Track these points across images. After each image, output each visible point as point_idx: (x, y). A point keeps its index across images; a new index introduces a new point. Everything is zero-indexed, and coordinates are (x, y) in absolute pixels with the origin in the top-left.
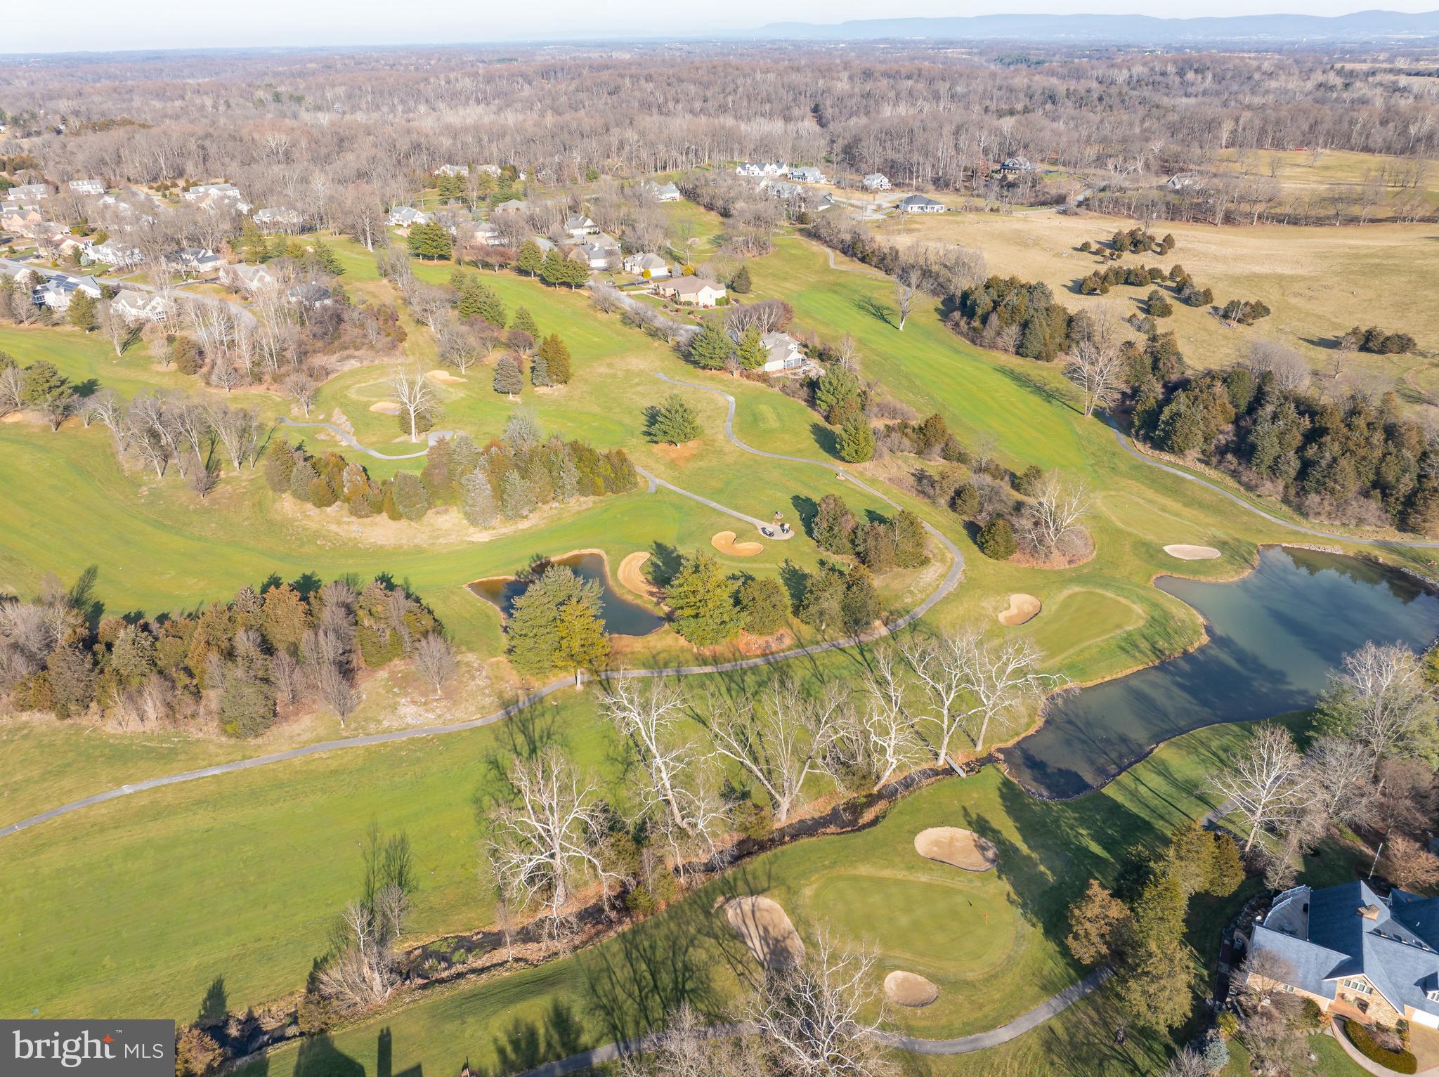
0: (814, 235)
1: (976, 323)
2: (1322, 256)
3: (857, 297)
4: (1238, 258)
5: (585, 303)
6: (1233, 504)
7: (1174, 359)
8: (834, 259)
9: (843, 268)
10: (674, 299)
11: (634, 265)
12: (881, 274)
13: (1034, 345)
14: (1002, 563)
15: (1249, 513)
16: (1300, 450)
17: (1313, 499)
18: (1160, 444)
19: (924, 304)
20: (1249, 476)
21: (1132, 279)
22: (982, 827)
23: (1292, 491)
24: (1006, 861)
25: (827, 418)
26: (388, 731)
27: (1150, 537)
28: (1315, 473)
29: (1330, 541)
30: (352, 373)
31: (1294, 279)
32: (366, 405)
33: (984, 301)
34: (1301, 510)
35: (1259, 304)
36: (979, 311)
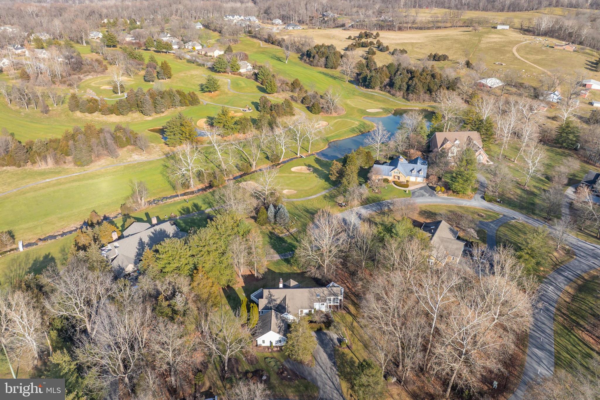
0: (255, 37)
1: (312, 59)
2: (427, 37)
3: (271, 55)
4: (399, 39)
5: (172, 57)
6: (389, 100)
7: (372, 63)
8: (262, 44)
9: (265, 46)
10: (205, 55)
11: (189, 46)
12: (279, 48)
13: (330, 64)
14: (317, 115)
15: (392, 101)
16: (407, 83)
17: (411, 95)
18: (368, 86)
19: (294, 56)
20: (393, 92)
21: (364, 45)
22: (309, 166)
23: (405, 94)
24: (315, 170)
25: (262, 84)
26: (130, 161)
27: (363, 108)
28: (411, 88)
29: (415, 106)
30: (90, 79)
31: (416, 43)
32: (99, 87)
33: (314, 52)
34: (408, 100)
35: (404, 50)
36: (312, 55)
